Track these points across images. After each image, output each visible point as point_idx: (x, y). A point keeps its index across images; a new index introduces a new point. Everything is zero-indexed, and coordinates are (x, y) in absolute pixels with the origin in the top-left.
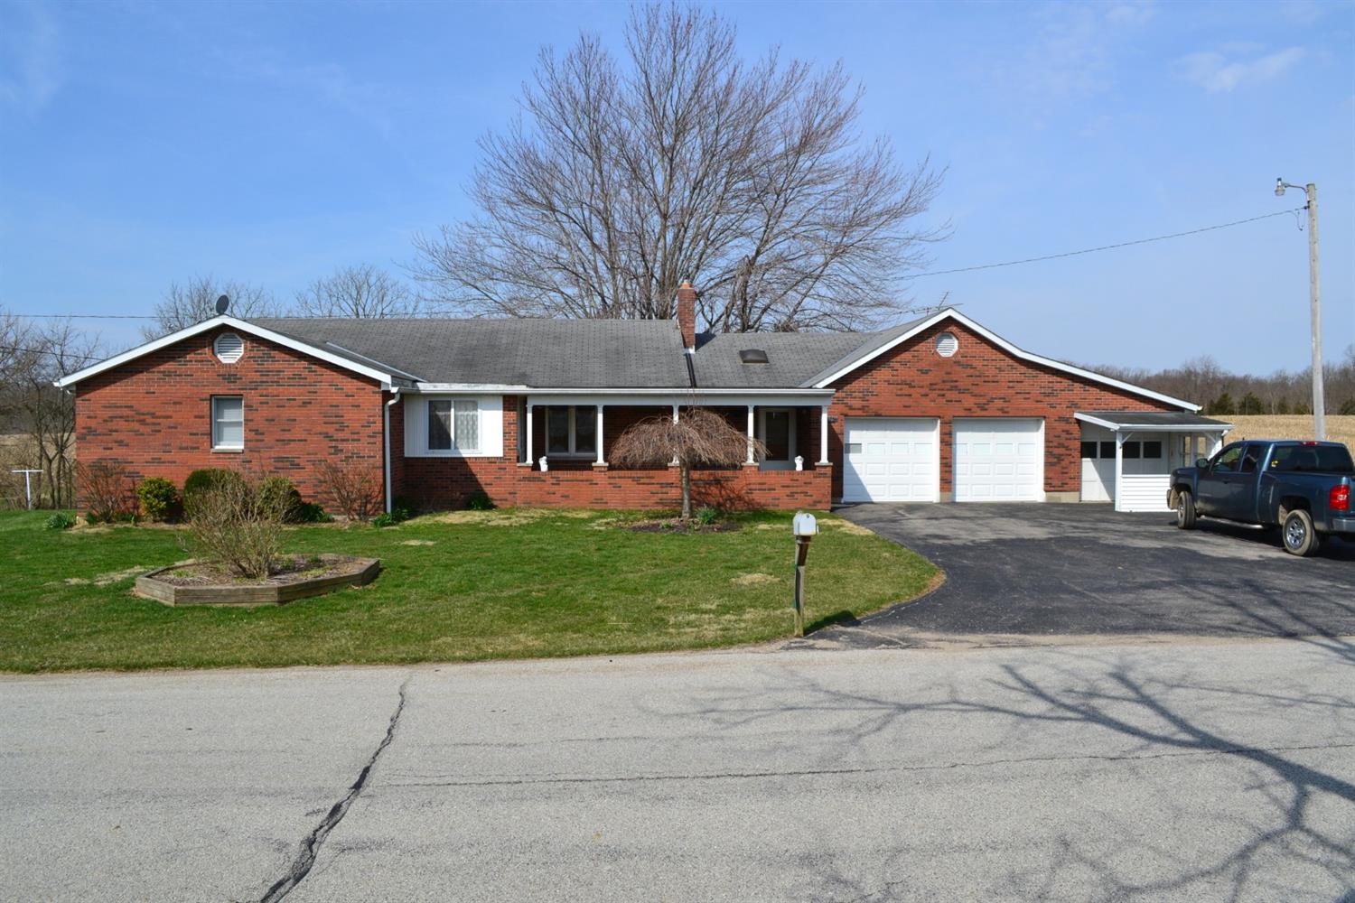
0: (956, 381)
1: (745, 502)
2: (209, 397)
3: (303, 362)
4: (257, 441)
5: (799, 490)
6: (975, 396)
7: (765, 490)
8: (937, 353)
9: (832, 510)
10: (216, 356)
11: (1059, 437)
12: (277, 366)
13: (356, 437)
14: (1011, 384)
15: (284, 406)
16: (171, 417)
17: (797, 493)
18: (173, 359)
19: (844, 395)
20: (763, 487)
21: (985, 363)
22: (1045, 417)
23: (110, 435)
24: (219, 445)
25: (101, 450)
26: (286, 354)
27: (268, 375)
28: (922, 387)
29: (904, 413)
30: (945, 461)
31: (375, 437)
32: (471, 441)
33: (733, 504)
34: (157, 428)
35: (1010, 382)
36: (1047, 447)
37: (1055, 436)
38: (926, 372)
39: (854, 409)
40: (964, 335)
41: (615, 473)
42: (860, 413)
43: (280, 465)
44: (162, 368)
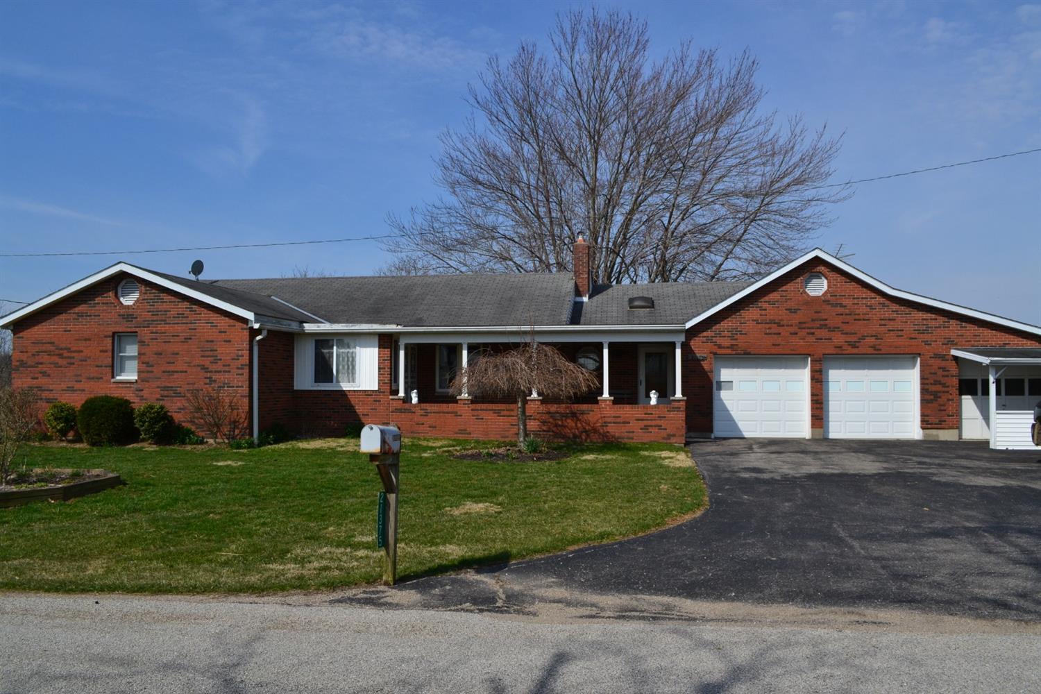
0: (826, 320)
1: (600, 434)
2: (111, 334)
3: (186, 303)
4: (148, 372)
5: (653, 423)
6: (847, 334)
7: (619, 423)
8: (806, 293)
9: (687, 444)
10: (119, 300)
11: (936, 373)
12: (165, 306)
13: (227, 369)
14: (883, 322)
15: (170, 342)
16: (82, 351)
17: (651, 426)
18: (85, 302)
19: (713, 334)
20: (618, 420)
21: (856, 301)
22: (920, 354)
23: (37, 367)
24: (119, 375)
25: (29, 380)
26: (172, 296)
27: (158, 315)
28: (792, 326)
29: (773, 351)
30: (815, 398)
31: (243, 369)
32: (351, 375)
33: (588, 436)
34: (72, 361)
35: (881, 320)
36: (922, 384)
37: (931, 373)
38: (795, 311)
39: (724, 348)
40: (831, 274)
41: (478, 406)
42: (729, 351)
43: (166, 393)
44: (76, 310)
